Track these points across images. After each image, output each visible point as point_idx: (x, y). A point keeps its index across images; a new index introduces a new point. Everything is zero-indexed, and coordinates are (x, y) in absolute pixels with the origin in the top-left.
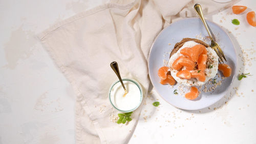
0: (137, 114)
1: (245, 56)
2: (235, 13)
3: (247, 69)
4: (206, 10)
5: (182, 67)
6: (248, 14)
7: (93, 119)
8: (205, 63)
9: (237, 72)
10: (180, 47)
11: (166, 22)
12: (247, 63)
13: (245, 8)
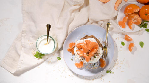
0: (46, 57)
1: (117, 63)
2: (125, 39)
3: (114, 70)
4: (112, 29)
5: (82, 48)
6: (131, 44)
7: (23, 46)
8: (93, 53)
9: (108, 68)
10: (87, 38)
11: (89, 22)
12: (115, 67)
13: (131, 40)
